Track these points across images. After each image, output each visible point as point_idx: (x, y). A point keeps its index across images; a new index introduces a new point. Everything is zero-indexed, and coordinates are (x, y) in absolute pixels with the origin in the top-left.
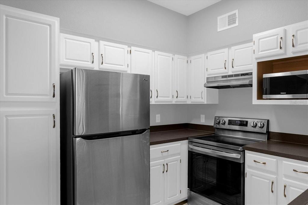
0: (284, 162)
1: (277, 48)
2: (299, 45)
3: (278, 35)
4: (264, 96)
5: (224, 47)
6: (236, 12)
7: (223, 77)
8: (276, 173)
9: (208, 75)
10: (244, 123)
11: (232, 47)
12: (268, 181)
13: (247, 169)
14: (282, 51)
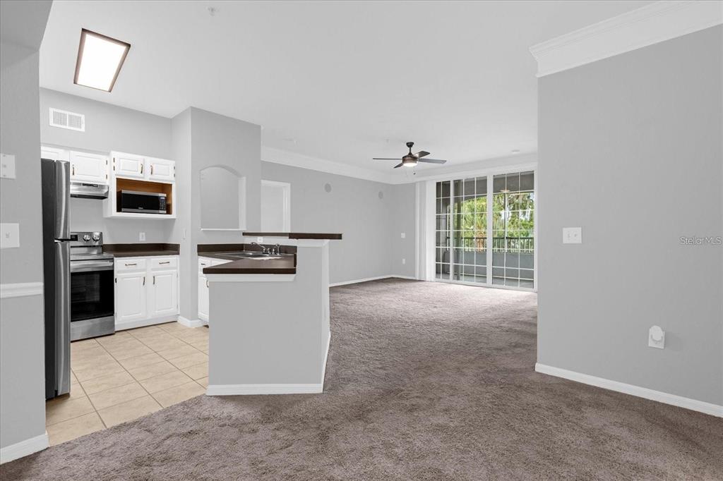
0: (152, 259)
2: (156, 174)
3: (138, 161)
4: (123, 210)
6: (83, 116)
8: (145, 270)
12: (138, 278)
13: (116, 275)
14: (142, 175)
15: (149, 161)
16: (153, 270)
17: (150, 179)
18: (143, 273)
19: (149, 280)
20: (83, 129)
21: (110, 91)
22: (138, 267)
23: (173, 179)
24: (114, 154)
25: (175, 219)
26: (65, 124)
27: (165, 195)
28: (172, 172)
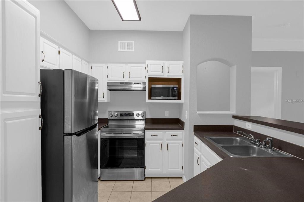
0: (166, 132)
1: (160, 72)
2: (171, 72)
3: (160, 64)
4: (152, 98)
5: (123, 63)
6: (133, 42)
7: (121, 83)
8: (162, 139)
9: (108, 80)
10: (132, 114)
11: (129, 64)
12: (159, 145)
13: (146, 141)
14: (162, 74)
15: (167, 63)
16: (167, 140)
17: (168, 76)
18: (161, 142)
19: (165, 147)
20: (133, 50)
21: (140, 20)
22: (158, 137)
23: (182, 74)
24: (148, 62)
25: (183, 103)
26: (125, 49)
27: (177, 86)
28: (181, 69)
